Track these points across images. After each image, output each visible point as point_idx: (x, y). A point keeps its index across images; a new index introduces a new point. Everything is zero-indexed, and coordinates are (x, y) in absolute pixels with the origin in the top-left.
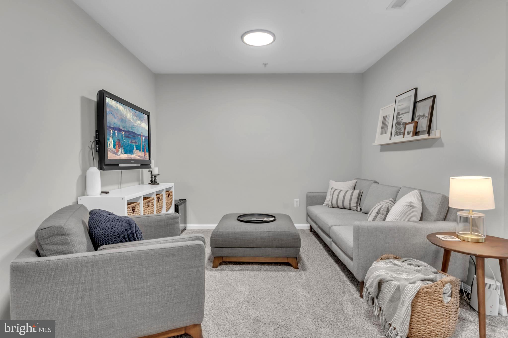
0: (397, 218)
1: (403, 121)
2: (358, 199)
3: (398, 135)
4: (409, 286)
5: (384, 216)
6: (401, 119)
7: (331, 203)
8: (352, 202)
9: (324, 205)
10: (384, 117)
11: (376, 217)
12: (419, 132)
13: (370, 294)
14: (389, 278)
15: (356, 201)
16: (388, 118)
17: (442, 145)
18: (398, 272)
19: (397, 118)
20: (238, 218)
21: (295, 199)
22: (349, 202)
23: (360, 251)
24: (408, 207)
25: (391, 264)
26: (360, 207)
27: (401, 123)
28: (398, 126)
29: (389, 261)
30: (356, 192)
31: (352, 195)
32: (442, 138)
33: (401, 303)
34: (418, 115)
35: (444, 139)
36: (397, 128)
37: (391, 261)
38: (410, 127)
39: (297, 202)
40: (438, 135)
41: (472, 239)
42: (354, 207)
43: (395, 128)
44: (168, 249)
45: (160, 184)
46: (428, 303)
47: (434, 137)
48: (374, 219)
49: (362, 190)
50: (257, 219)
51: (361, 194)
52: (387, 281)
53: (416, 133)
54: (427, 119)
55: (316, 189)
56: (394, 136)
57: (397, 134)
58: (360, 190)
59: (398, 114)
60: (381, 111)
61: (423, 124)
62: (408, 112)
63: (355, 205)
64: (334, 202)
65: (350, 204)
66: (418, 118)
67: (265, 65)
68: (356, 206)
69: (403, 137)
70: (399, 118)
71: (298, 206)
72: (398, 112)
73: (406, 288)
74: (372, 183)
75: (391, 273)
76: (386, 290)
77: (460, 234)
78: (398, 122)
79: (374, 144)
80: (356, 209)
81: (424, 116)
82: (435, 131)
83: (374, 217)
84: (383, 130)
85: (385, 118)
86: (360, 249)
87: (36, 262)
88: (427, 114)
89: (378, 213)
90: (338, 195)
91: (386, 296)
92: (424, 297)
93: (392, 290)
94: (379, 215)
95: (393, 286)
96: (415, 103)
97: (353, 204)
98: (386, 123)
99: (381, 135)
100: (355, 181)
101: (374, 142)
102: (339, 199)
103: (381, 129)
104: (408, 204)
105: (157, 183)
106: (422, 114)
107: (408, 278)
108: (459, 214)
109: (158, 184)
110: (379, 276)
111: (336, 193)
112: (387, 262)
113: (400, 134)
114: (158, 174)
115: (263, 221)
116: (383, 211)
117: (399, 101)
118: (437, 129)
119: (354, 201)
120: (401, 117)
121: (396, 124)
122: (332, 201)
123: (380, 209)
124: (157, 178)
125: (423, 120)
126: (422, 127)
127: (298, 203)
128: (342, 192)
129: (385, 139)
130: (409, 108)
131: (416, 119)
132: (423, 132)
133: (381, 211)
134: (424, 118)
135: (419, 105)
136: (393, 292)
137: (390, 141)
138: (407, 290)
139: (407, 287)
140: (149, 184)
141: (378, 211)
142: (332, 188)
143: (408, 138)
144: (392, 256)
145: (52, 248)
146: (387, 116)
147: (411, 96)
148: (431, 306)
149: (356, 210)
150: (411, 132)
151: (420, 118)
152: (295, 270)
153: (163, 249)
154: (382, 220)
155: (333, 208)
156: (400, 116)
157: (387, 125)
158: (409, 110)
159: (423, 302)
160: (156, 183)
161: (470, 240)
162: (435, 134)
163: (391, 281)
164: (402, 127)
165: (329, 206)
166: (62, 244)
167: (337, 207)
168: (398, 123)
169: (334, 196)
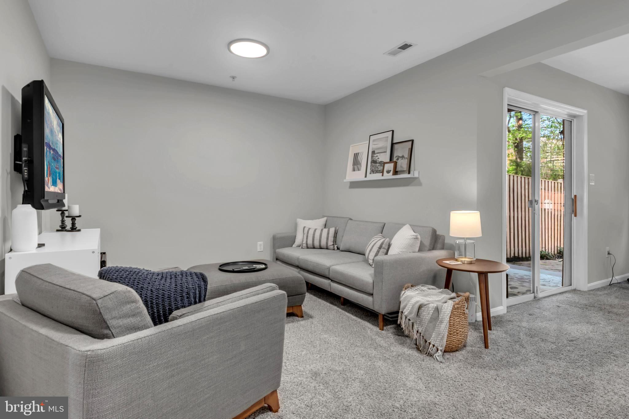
0: (404, 250)
1: (380, 160)
2: (334, 237)
3: (375, 173)
4: (445, 305)
5: (386, 250)
6: (377, 158)
7: (305, 244)
8: (329, 240)
9: (294, 247)
10: (355, 154)
11: (378, 251)
12: (397, 171)
13: (411, 320)
14: (426, 303)
15: (332, 239)
16: (360, 156)
17: (420, 184)
18: (429, 296)
19: (372, 157)
20: (220, 268)
21: (258, 243)
22: (326, 242)
23: (383, 284)
24: (414, 239)
25: (418, 291)
26: (337, 246)
27: (378, 162)
28: (373, 164)
29: (416, 289)
30: (332, 230)
31: (328, 234)
32: (420, 178)
33: (439, 321)
34: (397, 155)
35: (422, 180)
36: (373, 166)
37: (418, 288)
38: (390, 166)
39: (260, 245)
40: (416, 175)
41: (467, 261)
42: (331, 245)
43: (371, 166)
44: (259, 303)
45: (82, 230)
46: (457, 317)
47: (412, 176)
48: (376, 254)
49: (337, 228)
50: (249, 267)
51: (336, 232)
52: (425, 305)
53: (396, 172)
54: (406, 160)
55: (281, 229)
56: (370, 174)
57: (373, 172)
58: (336, 228)
59: (373, 152)
60: (351, 148)
61: (403, 164)
62: (386, 152)
63: (332, 243)
64: (310, 242)
65: (327, 243)
66: (397, 158)
67: (233, 78)
68: (333, 245)
69: (383, 175)
70: (374, 156)
71: (262, 250)
72: (374, 150)
73: (443, 308)
74: (348, 221)
75: (425, 298)
76: (425, 313)
77: (458, 258)
78: (373, 160)
79: (345, 181)
80: (333, 247)
81: (403, 157)
82: (414, 172)
83: (377, 252)
84: (356, 167)
85: (356, 156)
86: (383, 283)
87: (125, 344)
88: (406, 155)
89: (380, 248)
90: (314, 234)
91: (425, 319)
92: (455, 313)
93: (431, 312)
94: (382, 250)
95: (431, 309)
96: (393, 144)
97: (330, 243)
98: (359, 160)
99: (352, 171)
100: (325, 218)
101: (345, 179)
102: (315, 239)
103: (353, 165)
104: (415, 237)
105: (77, 229)
106: (401, 155)
107: (438, 299)
108: (458, 242)
109: (79, 230)
110: (417, 302)
111: (311, 232)
112: (414, 289)
113: (377, 172)
114: (78, 215)
115: (255, 269)
116: (385, 245)
117: (374, 141)
118: (415, 170)
119: (331, 239)
120: (377, 156)
121: (371, 162)
122: (307, 241)
123: (382, 244)
124: (76, 222)
125: (402, 160)
126: (401, 167)
127: (262, 247)
128: (317, 230)
129: (359, 176)
130: (386, 148)
131: (395, 160)
132: (402, 172)
133: (383, 246)
134: (404, 159)
135: (396, 146)
136: (431, 314)
137: (365, 178)
138: (445, 309)
139: (444, 306)
140: (58, 231)
141: (380, 246)
142: (304, 227)
143: (387, 176)
144: (410, 285)
145: (121, 323)
146: (359, 153)
147: (388, 137)
148: (458, 319)
149: (333, 249)
150: (391, 171)
151: (399, 159)
152: (302, 319)
153: (254, 303)
154: (384, 254)
155: (308, 248)
156: (375, 154)
157: (360, 162)
158: (387, 150)
159: (454, 317)
160: (75, 229)
161: (466, 263)
162: (415, 174)
163: (428, 304)
164: (379, 166)
165: (303, 247)
166: (134, 315)
167: (312, 247)
168: (374, 162)
169: (309, 235)
